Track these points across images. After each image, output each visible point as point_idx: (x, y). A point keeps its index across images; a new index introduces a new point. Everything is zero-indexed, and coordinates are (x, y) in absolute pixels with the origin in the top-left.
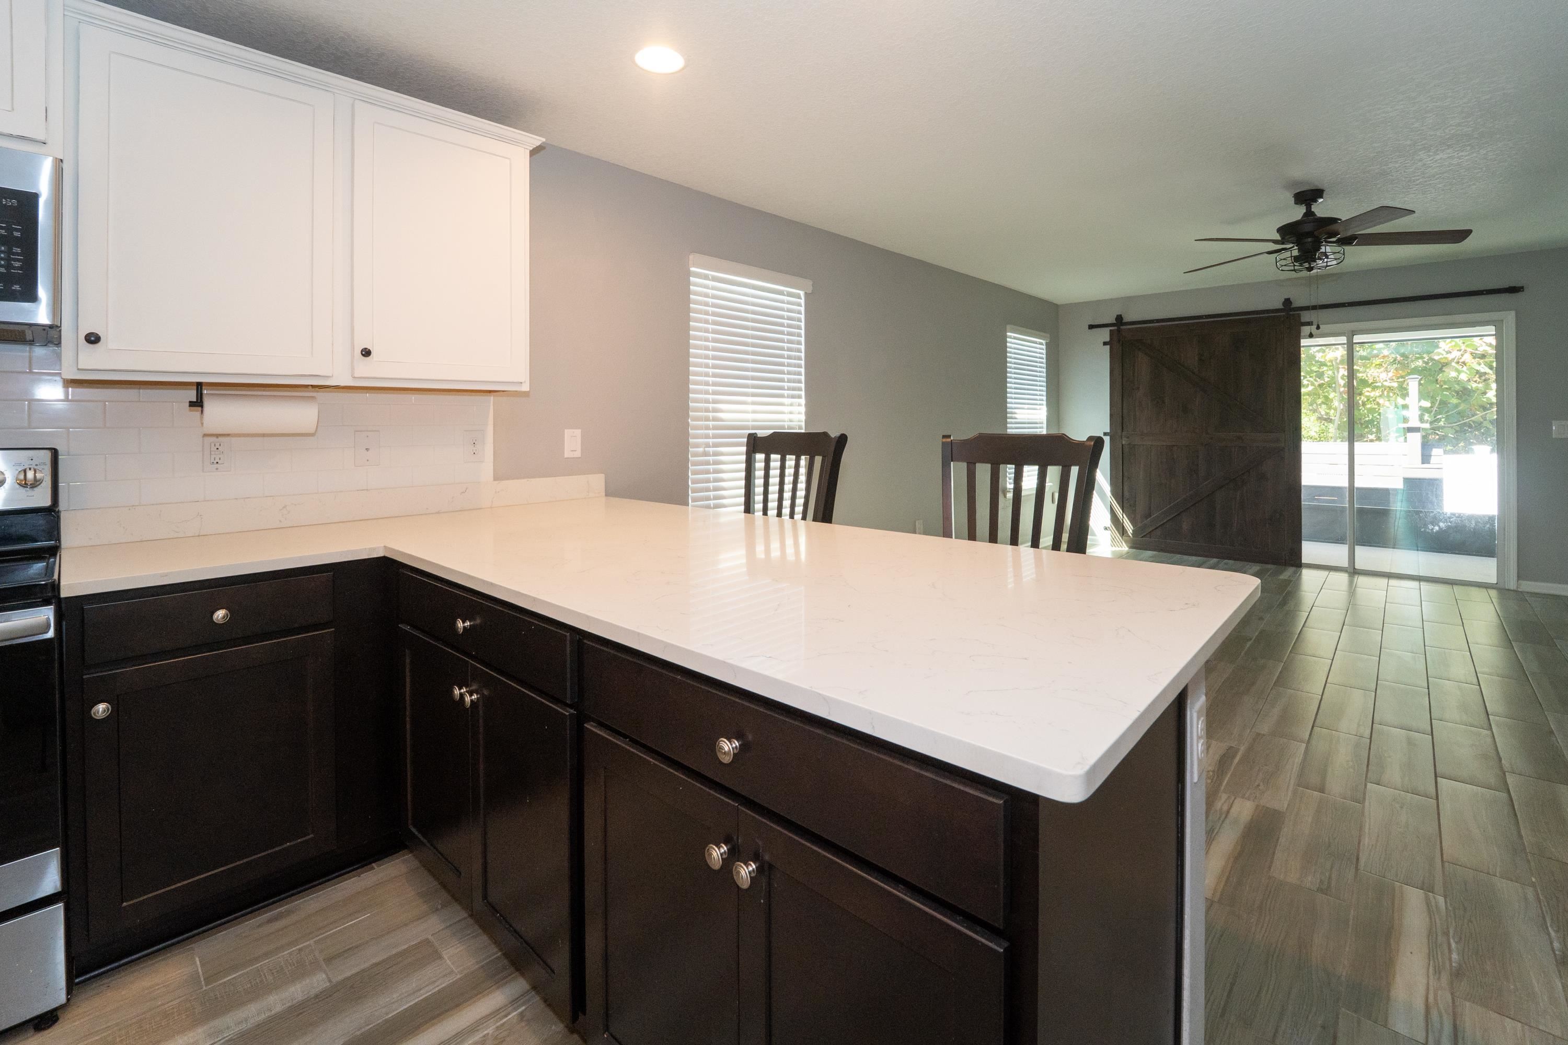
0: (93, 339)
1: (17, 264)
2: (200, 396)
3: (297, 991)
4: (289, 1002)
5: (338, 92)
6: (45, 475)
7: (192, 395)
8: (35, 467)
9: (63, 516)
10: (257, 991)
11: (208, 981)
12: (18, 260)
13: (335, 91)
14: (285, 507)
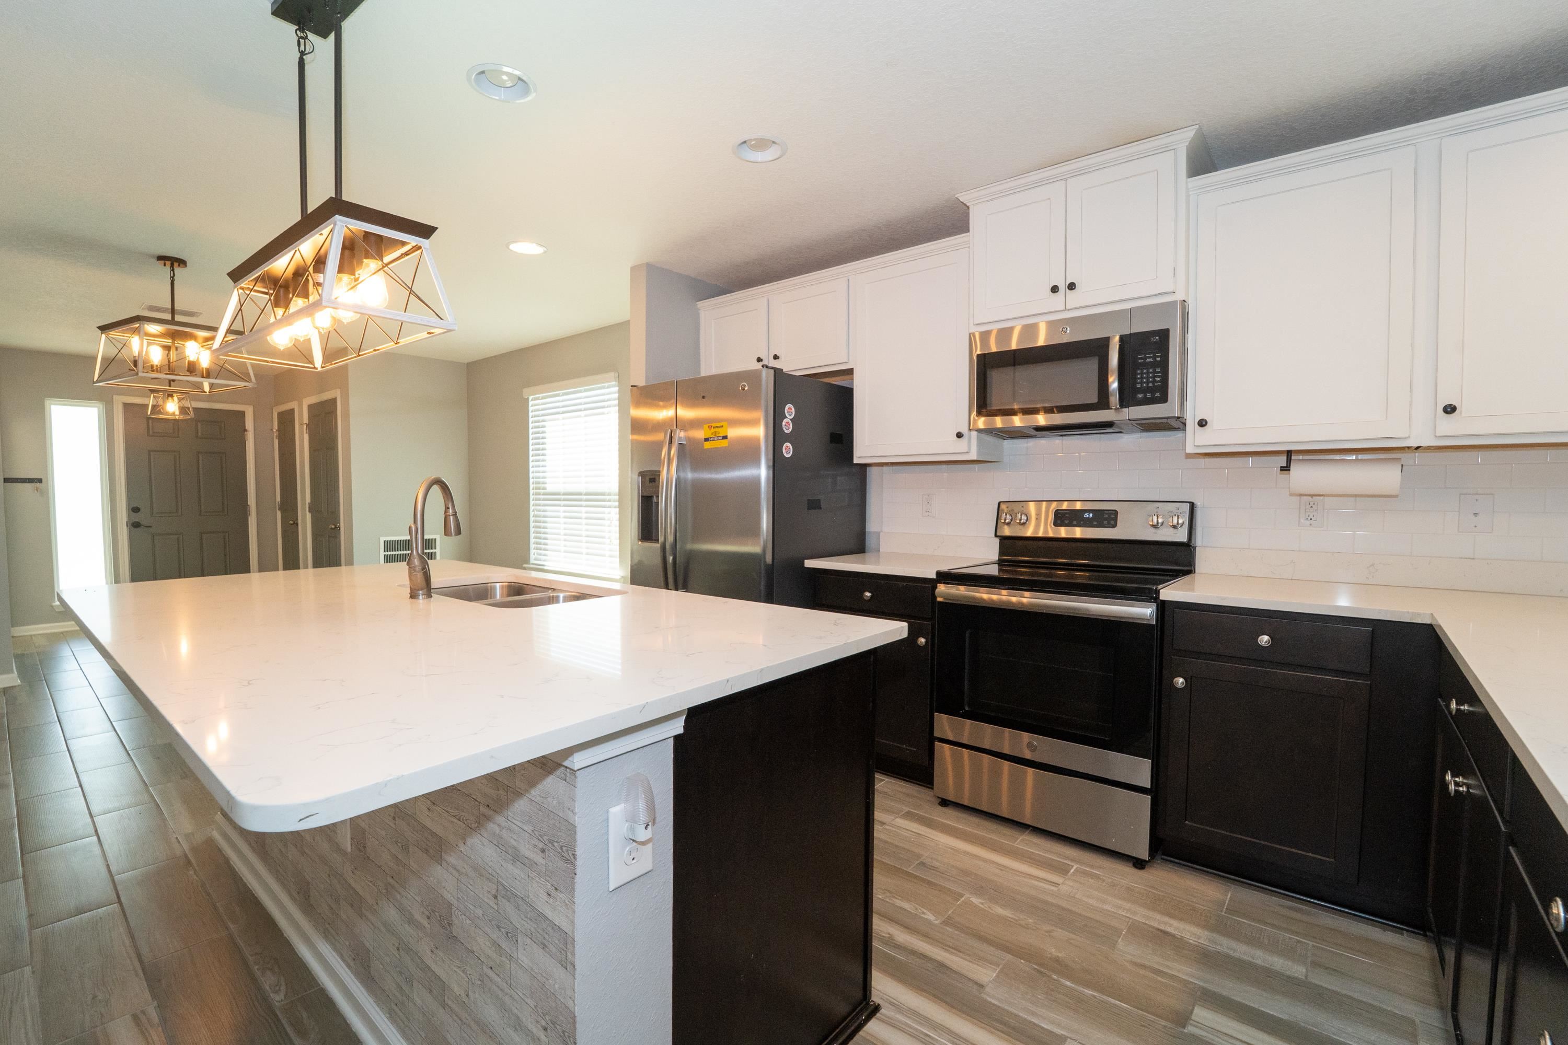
0: (1202, 423)
1: (1158, 379)
2: (1289, 461)
3: (1278, 963)
4: (1268, 964)
5: (1418, 141)
6: (1184, 520)
7: (1282, 460)
8: (1179, 514)
9: (1198, 552)
10: (1252, 941)
11: (1229, 910)
12: (1159, 376)
13: (1414, 142)
14: (1373, 565)
